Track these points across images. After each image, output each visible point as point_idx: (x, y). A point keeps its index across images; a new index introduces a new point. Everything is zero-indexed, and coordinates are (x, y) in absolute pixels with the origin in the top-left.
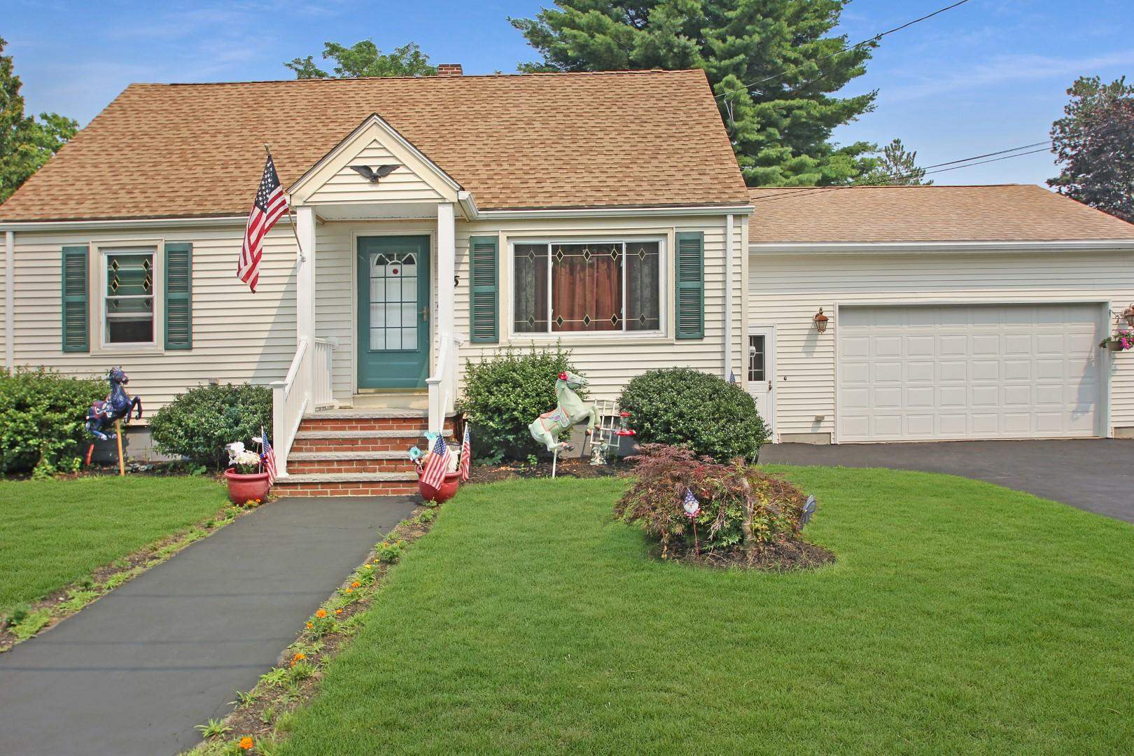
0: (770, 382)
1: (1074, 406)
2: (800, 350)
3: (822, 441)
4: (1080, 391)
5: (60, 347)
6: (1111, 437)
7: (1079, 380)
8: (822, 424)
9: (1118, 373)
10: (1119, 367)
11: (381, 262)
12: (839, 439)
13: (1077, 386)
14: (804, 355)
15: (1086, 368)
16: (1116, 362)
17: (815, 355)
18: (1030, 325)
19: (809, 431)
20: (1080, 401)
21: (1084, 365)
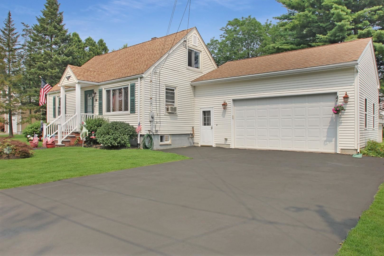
0: (212, 126)
1: (325, 139)
2: (221, 115)
3: (227, 147)
4: (327, 132)
5: (53, 117)
6: (339, 153)
7: (327, 127)
8: (228, 141)
9: (342, 124)
10: (343, 122)
11: (89, 96)
12: (232, 147)
13: (327, 130)
14: (222, 117)
15: (330, 122)
16: (342, 119)
17: (225, 117)
18: (305, 104)
19: (224, 143)
20: (328, 137)
21: (330, 120)
